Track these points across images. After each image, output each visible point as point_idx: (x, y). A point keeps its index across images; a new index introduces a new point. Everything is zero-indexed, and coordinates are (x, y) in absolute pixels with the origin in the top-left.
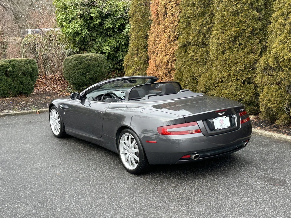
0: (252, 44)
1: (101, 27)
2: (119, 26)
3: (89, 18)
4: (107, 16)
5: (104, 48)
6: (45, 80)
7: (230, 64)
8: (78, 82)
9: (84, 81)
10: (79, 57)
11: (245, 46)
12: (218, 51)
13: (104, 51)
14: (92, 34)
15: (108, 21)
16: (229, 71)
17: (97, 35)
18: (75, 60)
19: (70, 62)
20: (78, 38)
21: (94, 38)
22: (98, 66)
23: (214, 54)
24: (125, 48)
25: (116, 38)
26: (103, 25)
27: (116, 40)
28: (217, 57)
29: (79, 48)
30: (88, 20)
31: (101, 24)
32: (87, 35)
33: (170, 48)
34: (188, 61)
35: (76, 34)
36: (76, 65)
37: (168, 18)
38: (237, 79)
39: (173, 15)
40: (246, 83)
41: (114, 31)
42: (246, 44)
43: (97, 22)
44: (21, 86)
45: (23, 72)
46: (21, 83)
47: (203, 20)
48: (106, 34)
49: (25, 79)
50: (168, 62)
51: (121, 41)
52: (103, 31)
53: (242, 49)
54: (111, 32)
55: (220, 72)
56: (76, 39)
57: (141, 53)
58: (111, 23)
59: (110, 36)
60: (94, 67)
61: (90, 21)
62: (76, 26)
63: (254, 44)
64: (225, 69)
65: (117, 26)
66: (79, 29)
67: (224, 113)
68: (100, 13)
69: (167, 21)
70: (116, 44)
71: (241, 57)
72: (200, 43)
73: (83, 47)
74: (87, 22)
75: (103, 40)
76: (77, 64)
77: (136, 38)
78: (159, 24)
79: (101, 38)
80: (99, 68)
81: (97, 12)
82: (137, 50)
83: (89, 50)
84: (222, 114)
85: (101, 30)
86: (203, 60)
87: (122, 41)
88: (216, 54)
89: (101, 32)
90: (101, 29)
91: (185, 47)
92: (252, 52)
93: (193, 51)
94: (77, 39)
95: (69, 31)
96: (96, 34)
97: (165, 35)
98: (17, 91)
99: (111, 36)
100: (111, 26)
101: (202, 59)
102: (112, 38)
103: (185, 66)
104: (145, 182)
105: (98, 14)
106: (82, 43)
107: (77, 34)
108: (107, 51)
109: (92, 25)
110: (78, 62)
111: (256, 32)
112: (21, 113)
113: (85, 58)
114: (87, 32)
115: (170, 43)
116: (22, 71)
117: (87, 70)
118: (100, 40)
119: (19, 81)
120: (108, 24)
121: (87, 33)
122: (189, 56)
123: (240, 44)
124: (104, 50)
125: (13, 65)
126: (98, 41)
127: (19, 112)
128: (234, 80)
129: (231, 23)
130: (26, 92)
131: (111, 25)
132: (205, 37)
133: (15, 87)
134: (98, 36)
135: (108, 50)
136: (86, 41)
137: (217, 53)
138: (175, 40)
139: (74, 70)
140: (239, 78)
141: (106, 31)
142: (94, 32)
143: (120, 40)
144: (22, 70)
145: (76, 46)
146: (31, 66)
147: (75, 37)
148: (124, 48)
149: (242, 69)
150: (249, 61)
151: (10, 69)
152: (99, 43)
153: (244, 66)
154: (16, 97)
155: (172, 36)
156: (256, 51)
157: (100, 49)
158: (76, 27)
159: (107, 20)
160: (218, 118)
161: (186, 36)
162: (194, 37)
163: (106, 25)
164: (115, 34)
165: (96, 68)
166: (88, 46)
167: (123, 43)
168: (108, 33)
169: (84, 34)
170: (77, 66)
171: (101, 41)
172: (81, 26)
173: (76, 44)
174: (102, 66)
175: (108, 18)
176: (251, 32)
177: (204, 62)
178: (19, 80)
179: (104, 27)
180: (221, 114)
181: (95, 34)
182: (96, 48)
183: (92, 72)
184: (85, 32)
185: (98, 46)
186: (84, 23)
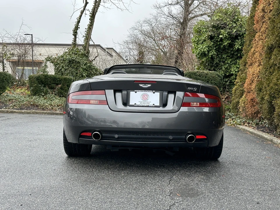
1: (231, 49)
3: (219, 40)
5: (232, 70)
13: (231, 73)
14: (222, 56)
30: (218, 42)
32: (214, 56)
35: (203, 55)
43: (227, 43)
52: (234, 53)
58: (240, 44)
61: (221, 43)
67: (149, 85)
74: (217, 44)
75: (233, 62)
79: (230, 60)
81: (227, 33)
82: (245, 65)
84: (146, 87)
85: (232, 52)
94: (204, 59)
96: (226, 56)
105: (227, 35)
106: (212, 64)
107: (205, 55)
109: (222, 46)
114: (215, 53)
118: (229, 62)
120: (237, 45)
124: (232, 71)
131: (240, 46)
134: (227, 58)
135: (236, 72)
141: (237, 53)
142: (225, 54)
145: (206, 67)
152: (227, 65)
157: (228, 71)
158: (204, 47)
159: (237, 41)
160: (140, 91)
166: (218, 68)
168: (239, 55)
172: (209, 47)
173: (206, 66)
175: (238, 39)
179: (234, 49)
180: (144, 87)
182: (224, 69)
184: (213, 53)
185: (227, 68)
186: (213, 44)
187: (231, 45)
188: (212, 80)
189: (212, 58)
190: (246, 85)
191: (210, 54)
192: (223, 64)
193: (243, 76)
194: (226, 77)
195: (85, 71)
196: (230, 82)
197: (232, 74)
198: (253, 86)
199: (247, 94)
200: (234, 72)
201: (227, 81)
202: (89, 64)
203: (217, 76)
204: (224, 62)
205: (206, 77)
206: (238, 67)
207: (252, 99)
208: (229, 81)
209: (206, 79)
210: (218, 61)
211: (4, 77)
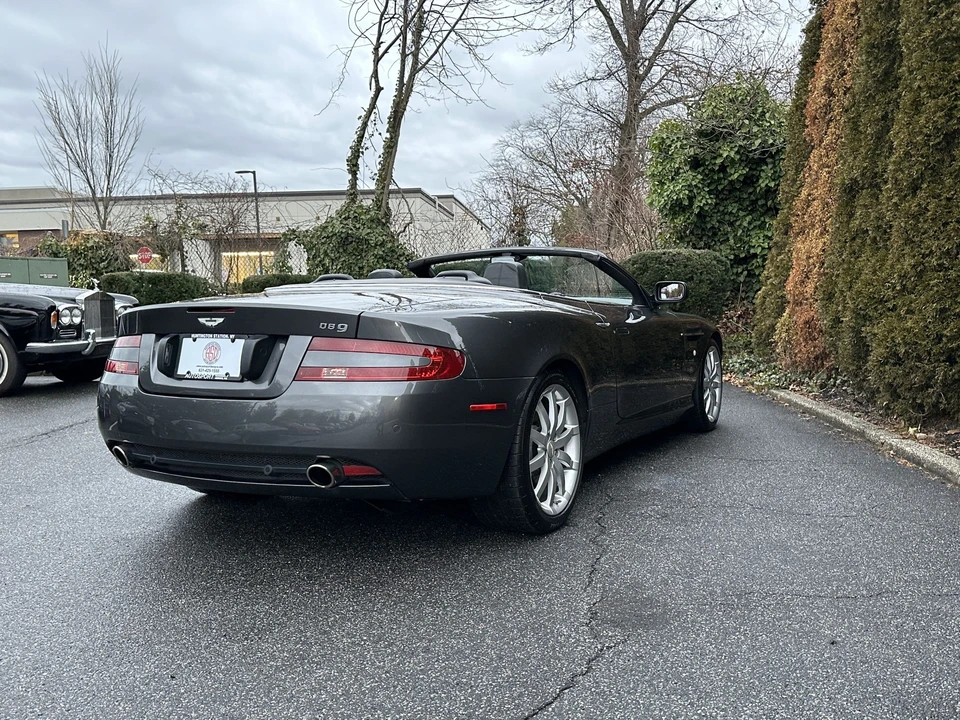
3: (717, 169)
13: (752, 251)
30: (716, 172)
35: (677, 208)
58: (771, 175)
68: (746, 151)
74: (712, 178)
75: (756, 224)
79: (748, 219)
81: (738, 151)
85: (753, 197)
90: (749, 194)
96: (736, 208)
100: (772, 184)
107: (679, 207)
108: (759, 250)
109: (725, 184)
114: (709, 201)
118: (745, 224)
120: (764, 178)
121: (709, 204)
124: (753, 247)
126: (742, 227)
131: (774, 180)
134: (741, 213)
135: (763, 248)
136: (709, 226)
141: (764, 200)
142: (733, 202)
145: (686, 240)
152: (742, 231)
157: (745, 248)
158: (678, 189)
159: (764, 167)
163: (761, 181)
166: (716, 239)
168: (770, 204)
171: (749, 224)
172: (690, 187)
175: (764, 162)
179: (758, 189)
181: (733, 209)
182: (733, 243)
185: (741, 239)
186: (702, 179)
187: (750, 181)
188: (701, 273)
189: (702, 215)
190: (789, 286)
191: (697, 204)
192: (729, 229)
193: (782, 260)
194: (738, 261)
195: (381, 261)
196: (749, 275)
197: (755, 256)
198: (810, 288)
199: (793, 309)
200: (760, 249)
201: (742, 273)
202: (389, 245)
203: (715, 262)
204: (731, 224)
205: (686, 266)
206: (770, 234)
207: (806, 322)
208: (745, 273)
209: (688, 270)
210: (718, 221)
211: (182, 285)
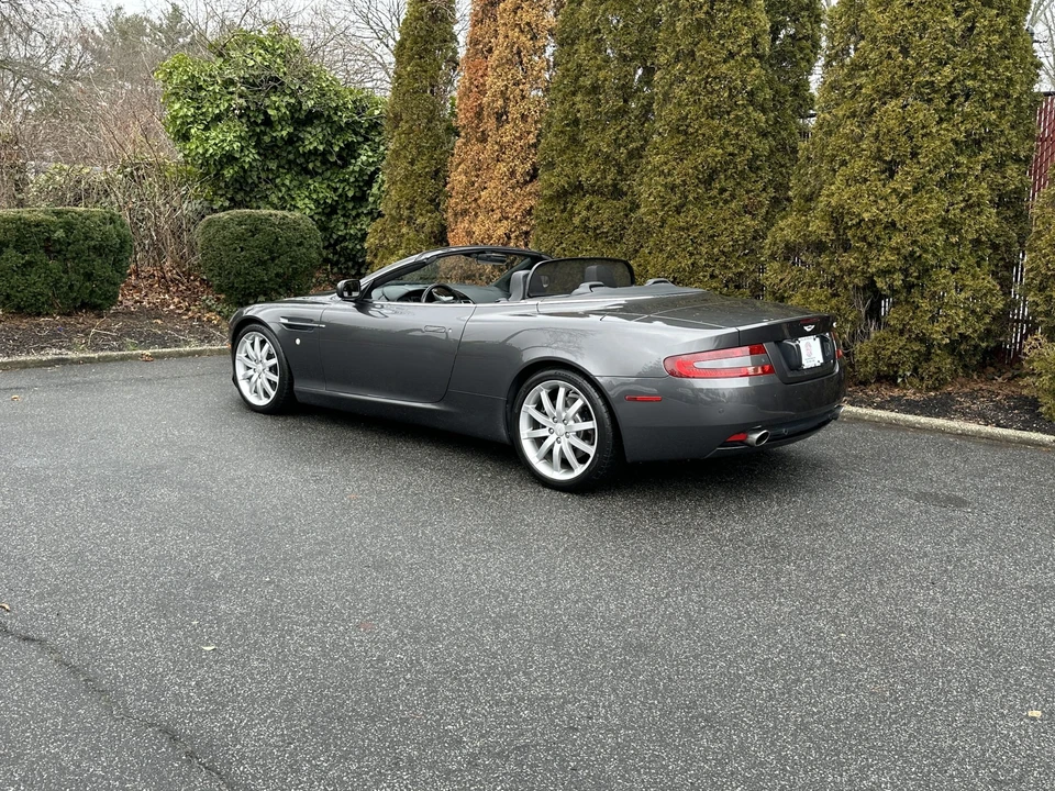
0: (748, 192)
1: (290, 148)
2: (341, 148)
3: (260, 121)
4: (312, 117)
5: (299, 204)
6: (133, 277)
7: (695, 237)
8: (246, 282)
9: (262, 282)
10: (250, 216)
11: (733, 196)
12: (664, 206)
15: (313, 132)
16: (691, 254)
17: (278, 167)
18: (240, 224)
19: (224, 228)
20: (231, 171)
21: (271, 176)
22: (300, 244)
23: (655, 211)
24: (354, 208)
25: (328, 179)
26: (297, 141)
27: (328, 186)
28: (663, 222)
29: (227, 198)
30: (258, 125)
31: (292, 140)
32: (254, 164)
33: (514, 202)
34: (571, 232)
35: (225, 160)
36: (240, 238)
37: (512, 124)
38: (713, 276)
39: (524, 117)
40: (731, 285)
41: (325, 162)
42: (734, 190)
43: (284, 133)
44: (88, 284)
45: (94, 247)
46: (89, 276)
47: (619, 128)
48: (304, 166)
49: (102, 268)
50: (509, 238)
51: (344, 188)
52: (296, 159)
53: (726, 202)
54: (319, 164)
55: (670, 256)
56: (225, 172)
57: (421, 215)
58: (320, 138)
59: (313, 174)
60: (289, 244)
61: (263, 128)
62: (226, 137)
63: (753, 191)
64: (684, 250)
65: (337, 149)
66: (235, 146)
67: (812, 327)
68: (295, 109)
69: (508, 133)
70: (331, 197)
71: (724, 220)
72: (607, 187)
73: (239, 197)
74: (254, 131)
75: (295, 183)
76: (243, 234)
77: (406, 177)
78: (483, 139)
79: (288, 177)
80: (305, 250)
81: (286, 107)
82: (411, 207)
83: (255, 205)
84: (810, 330)
85: (291, 157)
86: (616, 231)
87: (347, 188)
88: (661, 214)
89: (289, 162)
90: (289, 153)
91: (563, 196)
92: (746, 210)
93: (589, 208)
94: (228, 173)
95: (207, 150)
96: (275, 166)
97: (502, 168)
98: (75, 299)
99: (317, 173)
100: (321, 148)
101: (613, 226)
102: (319, 178)
103: (564, 245)
104: (618, 510)
105: (287, 113)
106: (238, 185)
107: (230, 158)
109: (267, 139)
110: (246, 229)
111: (759, 163)
112: (99, 357)
113: (266, 219)
114: (256, 157)
115: (513, 188)
116: (93, 243)
117: (271, 252)
118: (287, 182)
119: (82, 271)
120: (312, 140)
121: (255, 160)
122: (576, 221)
123: (723, 190)
125: (68, 223)
126: (283, 185)
127: (92, 355)
128: (704, 276)
129: (704, 135)
130: (100, 302)
131: (322, 143)
132: (620, 172)
133: (71, 287)
134: (281, 170)
135: (311, 209)
136: (250, 181)
137: (662, 210)
138: (526, 183)
139: (235, 249)
140: (717, 272)
141: (302, 160)
142: (272, 158)
143: (342, 185)
144: (93, 239)
145: (220, 192)
146: (118, 231)
147: (222, 168)
148: (350, 206)
149: (726, 250)
150: (743, 231)
151: (60, 234)
152: (283, 189)
153: (731, 243)
154: (69, 315)
155: (520, 170)
156: (757, 209)
158: (229, 139)
159: (309, 129)
160: (805, 337)
161: (568, 170)
162: (594, 172)
163: (307, 143)
164: (327, 169)
165: (295, 248)
166: (252, 195)
167: (350, 194)
168: (311, 166)
169: (247, 160)
170: (245, 240)
171: (290, 183)
172: (240, 138)
173: (221, 188)
174: (311, 246)
175: (311, 124)
176: (750, 163)
177: (617, 234)
178: (84, 268)
179: (301, 149)
180: (808, 330)
181: (273, 165)
182: (276, 201)
183: (285, 259)
184: (251, 156)
185: (283, 197)
